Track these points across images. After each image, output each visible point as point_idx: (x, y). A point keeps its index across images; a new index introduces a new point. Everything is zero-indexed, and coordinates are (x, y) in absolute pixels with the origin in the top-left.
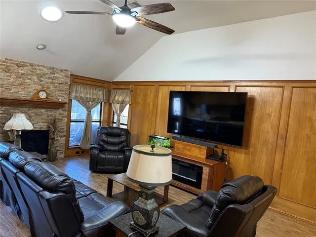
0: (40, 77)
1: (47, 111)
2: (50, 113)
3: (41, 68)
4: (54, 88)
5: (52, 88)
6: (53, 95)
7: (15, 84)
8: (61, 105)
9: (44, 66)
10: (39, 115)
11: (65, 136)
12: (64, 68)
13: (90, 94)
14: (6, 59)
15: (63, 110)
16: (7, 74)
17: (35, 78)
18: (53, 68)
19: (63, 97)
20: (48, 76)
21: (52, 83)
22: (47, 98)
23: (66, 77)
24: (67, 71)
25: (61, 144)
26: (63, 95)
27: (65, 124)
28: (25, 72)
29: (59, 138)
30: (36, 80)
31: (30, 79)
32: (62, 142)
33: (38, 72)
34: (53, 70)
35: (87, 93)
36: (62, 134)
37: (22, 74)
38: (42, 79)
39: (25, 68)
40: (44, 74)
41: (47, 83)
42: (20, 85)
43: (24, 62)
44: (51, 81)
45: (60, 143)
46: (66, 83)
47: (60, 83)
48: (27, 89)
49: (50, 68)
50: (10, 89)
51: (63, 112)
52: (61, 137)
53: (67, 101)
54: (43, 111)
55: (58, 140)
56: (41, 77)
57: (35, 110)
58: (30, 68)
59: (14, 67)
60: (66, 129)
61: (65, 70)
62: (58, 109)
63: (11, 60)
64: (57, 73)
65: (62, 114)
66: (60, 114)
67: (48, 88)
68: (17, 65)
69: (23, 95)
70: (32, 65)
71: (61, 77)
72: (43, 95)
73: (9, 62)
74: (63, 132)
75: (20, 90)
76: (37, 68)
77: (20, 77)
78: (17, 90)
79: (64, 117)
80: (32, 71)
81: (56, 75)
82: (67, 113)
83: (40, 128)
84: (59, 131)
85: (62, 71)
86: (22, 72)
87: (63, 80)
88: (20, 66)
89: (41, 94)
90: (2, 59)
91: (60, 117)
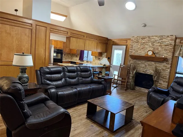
1: (155, 63)
2: (157, 65)
3: (154, 37)
4: (161, 49)
5: (160, 49)
6: (160, 53)
7: (140, 48)
8: (165, 60)
9: (156, 36)
10: (150, 65)
11: (167, 82)
12: (169, 34)
14: (137, 37)
15: (166, 64)
16: (137, 44)
17: (150, 44)
19: (168, 54)
20: (158, 41)
21: (160, 46)
23: (171, 40)
24: (172, 35)
25: (163, 86)
26: (167, 53)
27: (168, 74)
28: (145, 41)
29: (162, 82)
30: (151, 45)
31: (147, 45)
33: (152, 40)
34: (162, 37)
36: (164, 80)
37: (144, 43)
38: (154, 44)
39: (146, 39)
40: (156, 41)
41: (157, 46)
42: (142, 48)
43: (145, 36)
44: (160, 44)
46: (171, 44)
47: (165, 45)
48: (145, 51)
49: (160, 36)
50: (138, 51)
51: (166, 65)
52: (164, 82)
53: (171, 57)
54: (153, 63)
55: (161, 83)
56: (154, 43)
57: (149, 63)
58: (148, 38)
59: (140, 40)
60: (168, 77)
61: (171, 36)
62: (163, 62)
63: (139, 37)
64: (165, 39)
66: (163, 66)
67: (158, 49)
68: (142, 39)
69: (142, 53)
70: (149, 37)
73: (138, 38)
74: (166, 79)
76: (152, 38)
77: (143, 45)
78: (141, 51)
79: (167, 68)
80: (149, 40)
81: (164, 40)
82: (170, 66)
83: (151, 73)
84: (162, 78)
85: (168, 36)
86: (144, 41)
87: (168, 42)
88: (143, 38)
89: (149, 52)
90: (136, 37)
91: (164, 68)
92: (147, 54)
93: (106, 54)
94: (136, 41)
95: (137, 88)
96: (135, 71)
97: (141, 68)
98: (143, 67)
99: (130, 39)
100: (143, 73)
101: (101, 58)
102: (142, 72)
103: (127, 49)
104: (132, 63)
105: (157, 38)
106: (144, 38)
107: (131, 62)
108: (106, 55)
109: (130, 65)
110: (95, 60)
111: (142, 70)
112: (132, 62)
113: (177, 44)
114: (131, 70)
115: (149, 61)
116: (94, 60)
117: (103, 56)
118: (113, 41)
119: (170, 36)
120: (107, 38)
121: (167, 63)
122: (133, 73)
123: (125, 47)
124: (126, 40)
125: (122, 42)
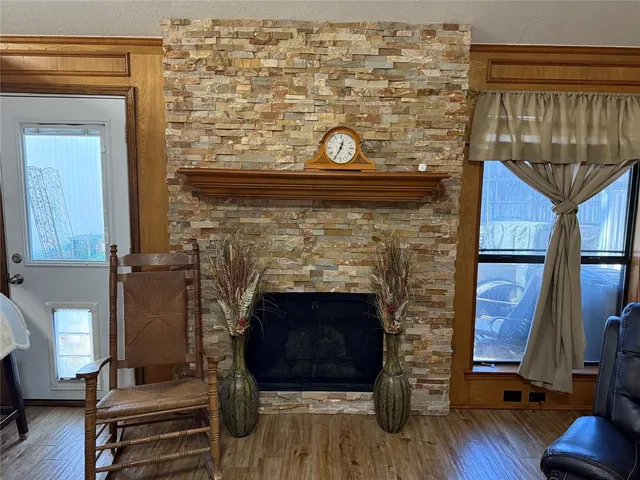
0: (338, 75)
1: (370, 217)
2: (385, 227)
3: (344, 35)
4: (395, 118)
5: (388, 119)
6: (394, 146)
7: (249, 115)
8: (427, 189)
9: (353, 27)
10: (339, 233)
11: (449, 323)
12: (438, 19)
13: (572, 126)
14: (215, 22)
15: (437, 212)
16: (226, 80)
17: (320, 83)
18: (393, 27)
19: (440, 150)
20: (369, 67)
21: (388, 95)
22: (357, 159)
23: (454, 56)
24: (455, 27)
25: (435, 353)
26: (437, 144)
28: (283, 64)
29: (421, 329)
30: (325, 91)
31: (301, 90)
32: (437, 348)
33: (333, 53)
34: (391, 36)
35: (556, 125)
36: (439, 312)
37: (273, 73)
38: (348, 82)
39: (283, 46)
40: (357, 59)
41: (370, 97)
42: (269, 117)
43: (276, 24)
44: (383, 84)
45: (430, 349)
46: (450, 87)
47: (421, 93)
48: (293, 134)
49: (379, 30)
50: (237, 140)
51: (436, 221)
52: (434, 325)
53: (456, 167)
54: (355, 216)
55: (418, 337)
56: (346, 74)
57: (326, 216)
58: (298, 40)
59: (241, 48)
60: (451, 291)
61: (446, 27)
62: (419, 205)
63: (232, 23)
64: (412, 46)
65: (434, 229)
66: (425, 228)
67: (375, 119)
68: (253, 41)
69: (278, 154)
70: (306, 30)
71: (428, 62)
72: (342, 151)
73: (224, 31)
74: (442, 305)
75: (269, 136)
76: (327, 37)
77: (268, 88)
78: (259, 141)
79: (445, 241)
80: (310, 56)
81: (408, 56)
82: (454, 222)
83: (348, 285)
84: (420, 300)
85: (430, 32)
86: (272, 63)
87: (436, 73)
88: (263, 40)
89: (333, 145)
90: (202, 23)
91: (427, 242)
92: (323, 158)
94: (205, 54)
95: (274, 402)
96: (249, 295)
97: (284, 262)
98: (295, 253)
99: (158, 43)
100: (300, 290)
102: (288, 287)
103: (143, 126)
104: (205, 231)
105: (361, 43)
106: (272, 40)
107: (196, 224)
109: (197, 251)
111: (288, 278)
112: (209, 224)
114: (205, 283)
115: (326, 204)
119: (441, 33)
121: (442, 205)
122: (236, 309)
123: (117, 106)
124: (122, 49)
125: (80, 64)
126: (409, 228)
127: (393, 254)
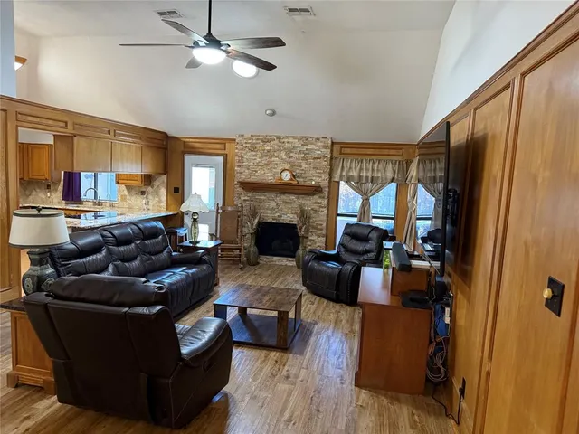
0: (288, 152)
1: (298, 198)
2: (303, 202)
3: (291, 140)
4: (306, 166)
5: (304, 166)
6: (307, 175)
7: (260, 164)
8: (317, 190)
9: (294, 137)
10: (288, 203)
11: (324, 236)
12: (321, 135)
13: (367, 170)
14: (252, 135)
15: (320, 197)
16: (254, 153)
17: (283, 154)
18: (306, 138)
19: (321, 177)
20: (299, 149)
21: (304, 159)
22: (291, 179)
23: (325, 147)
24: (326, 138)
26: (320, 175)
27: (325, 218)
28: (272, 148)
29: (314, 237)
30: (284, 157)
31: (276, 157)
33: (287, 145)
34: (305, 140)
35: (361, 169)
36: (319, 232)
37: (269, 151)
38: (292, 154)
39: (272, 143)
40: (294, 147)
41: (298, 160)
42: (267, 165)
43: (270, 136)
44: (303, 155)
46: (325, 157)
47: (315, 158)
49: (302, 138)
50: (256, 171)
51: (320, 200)
52: (319, 236)
53: (325, 183)
54: (293, 197)
55: (313, 240)
56: (291, 152)
57: (284, 197)
58: (276, 142)
59: (259, 143)
60: (325, 225)
61: (323, 138)
62: (314, 195)
63: (257, 136)
64: (312, 144)
65: (318, 203)
66: (315, 203)
67: (300, 166)
68: (263, 141)
69: (269, 177)
70: (279, 138)
71: (320, 150)
72: (286, 176)
73: (254, 138)
74: (321, 229)
75: (266, 171)
76: (286, 140)
77: (266, 156)
78: (263, 172)
79: (322, 207)
80: (280, 146)
81: (311, 147)
82: (326, 201)
83: (290, 221)
84: (313, 227)
85: (318, 139)
86: (268, 148)
88: (266, 141)
89: (284, 174)
90: (247, 135)
91: (316, 207)
92: (281, 179)
93: (164, 178)
94: (248, 145)
95: (264, 259)
96: (256, 220)
97: (269, 212)
98: (273, 209)
99: (235, 140)
100: (274, 221)
101: (150, 189)
102: (270, 220)
103: (228, 166)
104: (245, 200)
105: (297, 143)
106: (269, 141)
107: (243, 198)
108: (165, 181)
109: (242, 206)
110: (128, 197)
111: (270, 217)
112: (246, 198)
113: (334, 155)
114: (245, 218)
115: (284, 193)
116: (123, 198)
117: (156, 183)
118: (185, 142)
119: (322, 140)
120: (166, 133)
121: (322, 195)
122: (252, 225)
123: (221, 159)
124: (224, 142)
125: (210, 146)
126: (310, 203)
127: (303, 211)
